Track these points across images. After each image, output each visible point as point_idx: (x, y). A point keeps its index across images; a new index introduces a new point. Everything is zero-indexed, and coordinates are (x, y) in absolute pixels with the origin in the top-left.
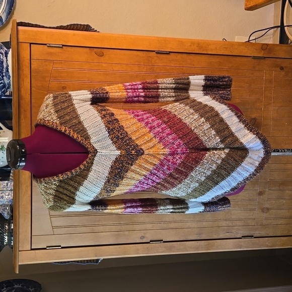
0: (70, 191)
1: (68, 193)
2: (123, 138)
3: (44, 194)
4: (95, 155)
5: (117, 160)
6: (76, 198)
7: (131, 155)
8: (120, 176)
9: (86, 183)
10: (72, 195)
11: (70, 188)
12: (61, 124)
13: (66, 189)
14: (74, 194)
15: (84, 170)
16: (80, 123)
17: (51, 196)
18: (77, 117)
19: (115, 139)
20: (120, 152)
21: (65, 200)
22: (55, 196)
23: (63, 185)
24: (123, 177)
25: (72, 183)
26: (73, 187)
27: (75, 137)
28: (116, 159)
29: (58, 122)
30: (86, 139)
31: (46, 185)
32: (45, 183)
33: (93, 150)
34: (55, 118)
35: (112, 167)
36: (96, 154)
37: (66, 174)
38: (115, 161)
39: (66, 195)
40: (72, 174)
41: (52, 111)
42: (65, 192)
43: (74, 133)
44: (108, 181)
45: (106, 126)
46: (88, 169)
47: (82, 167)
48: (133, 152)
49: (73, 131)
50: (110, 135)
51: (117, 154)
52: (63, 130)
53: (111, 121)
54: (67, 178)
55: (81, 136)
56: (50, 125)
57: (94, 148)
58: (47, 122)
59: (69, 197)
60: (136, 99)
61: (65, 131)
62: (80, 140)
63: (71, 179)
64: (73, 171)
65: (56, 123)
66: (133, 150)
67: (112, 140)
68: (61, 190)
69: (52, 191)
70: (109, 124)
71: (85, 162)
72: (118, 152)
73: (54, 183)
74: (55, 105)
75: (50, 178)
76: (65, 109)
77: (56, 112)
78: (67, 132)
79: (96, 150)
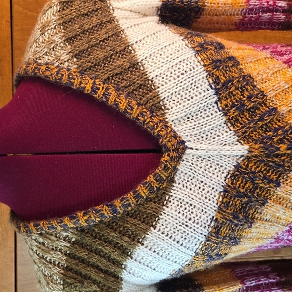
0: (108, 258)
1: (103, 263)
2: (255, 108)
3: (37, 261)
4: (180, 158)
5: (239, 172)
6: (125, 275)
7: (277, 156)
8: (246, 217)
9: (152, 236)
10: (113, 269)
11: (108, 250)
12: (82, 73)
13: (98, 253)
14: (119, 265)
15: (148, 200)
16: (135, 65)
17: (56, 270)
18: (126, 50)
19: (233, 113)
20: (247, 147)
21: (95, 282)
22: (67, 269)
23: (88, 240)
24: (253, 219)
25: (113, 236)
26: (116, 246)
27: (122, 106)
28: (237, 167)
29: (74, 67)
30: (152, 112)
31: (41, 240)
32: (41, 234)
33: (174, 141)
34: (65, 57)
35: (225, 191)
36: (183, 153)
37: (97, 212)
38: (233, 175)
39: (97, 267)
40: (115, 211)
41: (57, 39)
42: (94, 259)
43: (119, 96)
44: (217, 231)
45: (210, 74)
46: (160, 197)
47: (142, 191)
48: (283, 147)
49: (118, 90)
50: (219, 99)
51: (240, 153)
52: (88, 87)
53: (220, 61)
54: (101, 222)
55: (139, 104)
56: (52, 75)
57: (175, 137)
58: (43, 68)
59: (106, 272)
60: (267, 15)
61: (95, 89)
62: (135, 113)
63: (111, 225)
64: (117, 203)
65: (68, 70)
66: (281, 141)
67: (225, 115)
68: (83, 254)
69: (57, 257)
70: (217, 67)
71: (151, 178)
72: (242, 149)
73: (65, 234)
74: (65, 23)
75: (54, 223)
76: (91, 31)
77: (69, 40)
78: (100, 92)
79: (183, 142)
